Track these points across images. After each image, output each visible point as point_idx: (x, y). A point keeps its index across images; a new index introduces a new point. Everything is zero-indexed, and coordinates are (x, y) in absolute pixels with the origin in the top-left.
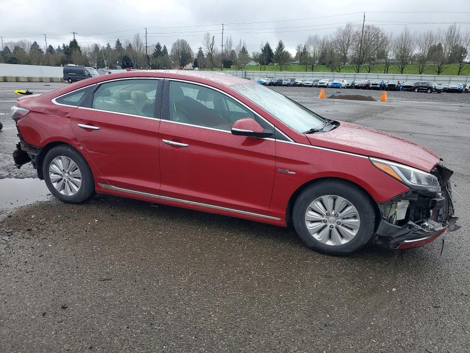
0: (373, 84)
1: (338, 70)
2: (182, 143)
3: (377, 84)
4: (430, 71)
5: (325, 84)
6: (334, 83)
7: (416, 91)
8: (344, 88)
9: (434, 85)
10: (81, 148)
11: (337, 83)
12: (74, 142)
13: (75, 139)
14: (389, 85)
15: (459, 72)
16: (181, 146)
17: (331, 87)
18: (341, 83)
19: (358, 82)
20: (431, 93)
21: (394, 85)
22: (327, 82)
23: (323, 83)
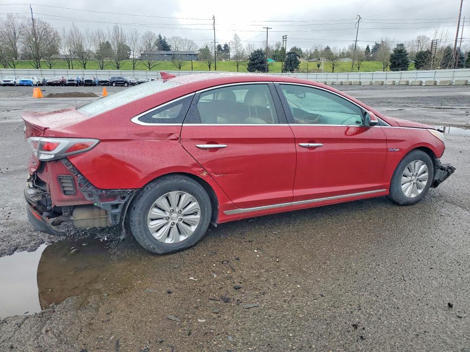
0: (69, 81)
1: (12, 66)
2: (315, 143)
3: (73, 80)
4: (110, 66)
5: (11, 82)
6: (23, 81)
7: (114, 85)
8: (36, 85)
9: (129, 79)
10: (205, 174)
11: (27, 81)
12: (196, 169)
13: (197, 165)
14: (86, 81)
15: (134, 67)
16: (316, 147)
17: (20, 85)
18: (32, 80)
19: (49, 79)
20: (128, 86)
21: (91, 81)
22: (14, 80)
23: (9, 81)
